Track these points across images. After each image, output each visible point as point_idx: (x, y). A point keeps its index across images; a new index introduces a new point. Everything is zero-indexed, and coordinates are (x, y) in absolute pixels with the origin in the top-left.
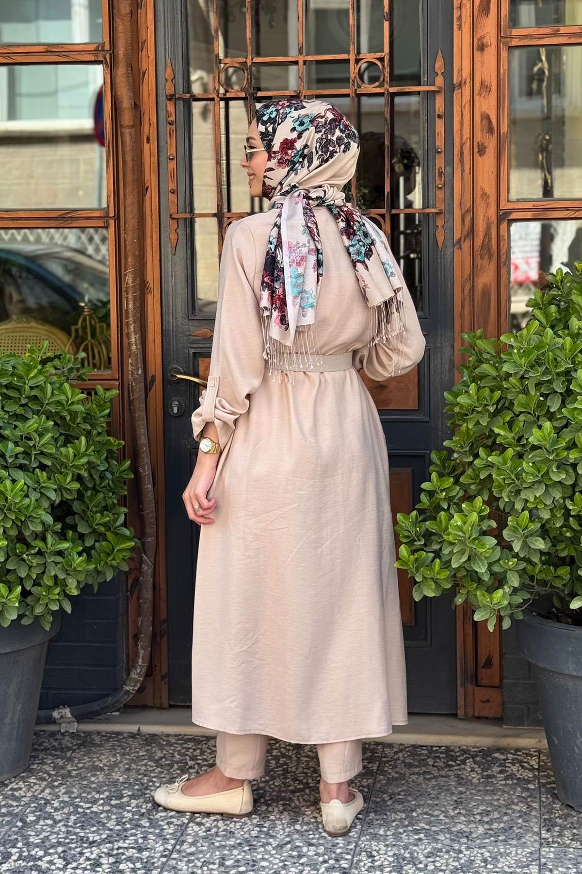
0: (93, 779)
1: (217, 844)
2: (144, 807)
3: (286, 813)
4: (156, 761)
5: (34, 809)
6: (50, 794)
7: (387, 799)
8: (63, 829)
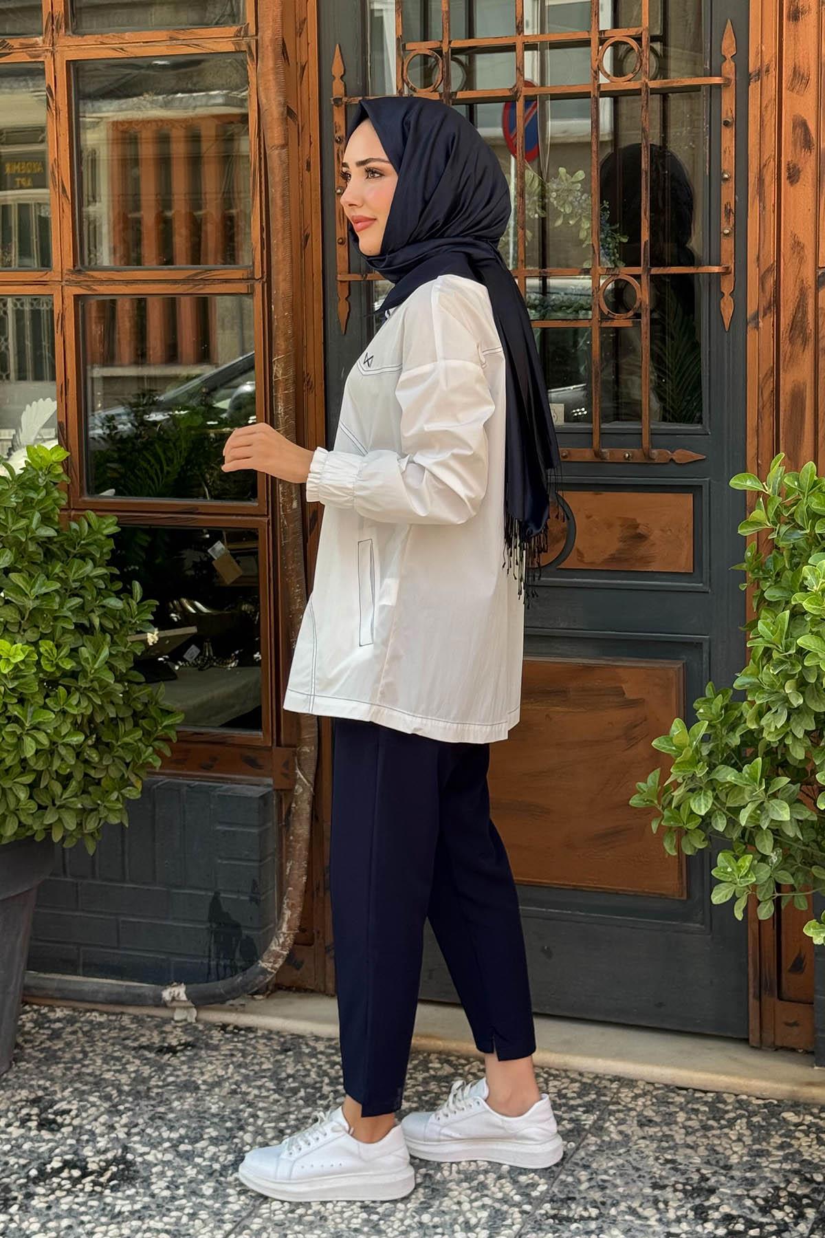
0: (176, 1104)
2: (221, 1159)
3: (421, 1190)
4: (279, 1082)
6: (104, 1124)
7: (583, 1178)
8: (88, 1188)
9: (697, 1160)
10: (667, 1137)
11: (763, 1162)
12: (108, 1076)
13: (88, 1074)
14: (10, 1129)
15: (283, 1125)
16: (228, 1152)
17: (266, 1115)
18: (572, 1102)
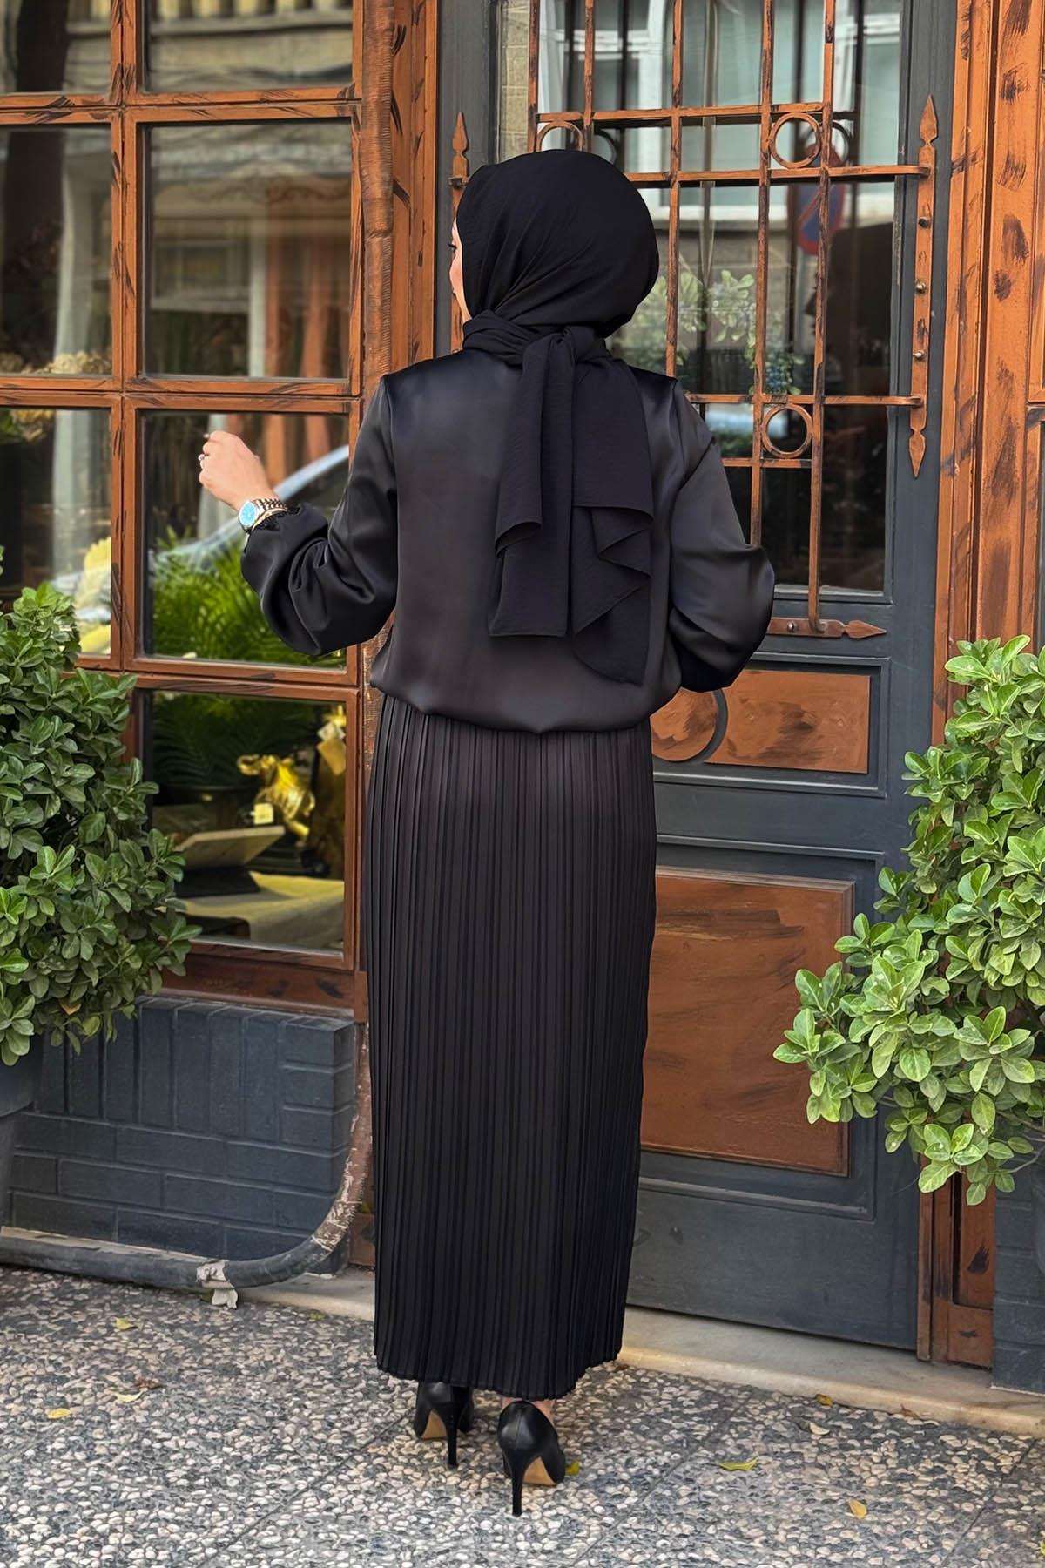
0: (211, 1387)
1: (322, 1536)
2: (254, 1450)
3: (485, 1495)
5: (72, 1430)
7: (683, 1493)
8: (92, 1472)
9: (825, 1481)
10: (793, 1454)
11: (906, 1487)
12: (135, 1354)
13: (112, 1352)
14: (9, 1406)
15: (333, 1417)
16: (263, 1443)
17: (315, 1406)
18: (687, 1411)
